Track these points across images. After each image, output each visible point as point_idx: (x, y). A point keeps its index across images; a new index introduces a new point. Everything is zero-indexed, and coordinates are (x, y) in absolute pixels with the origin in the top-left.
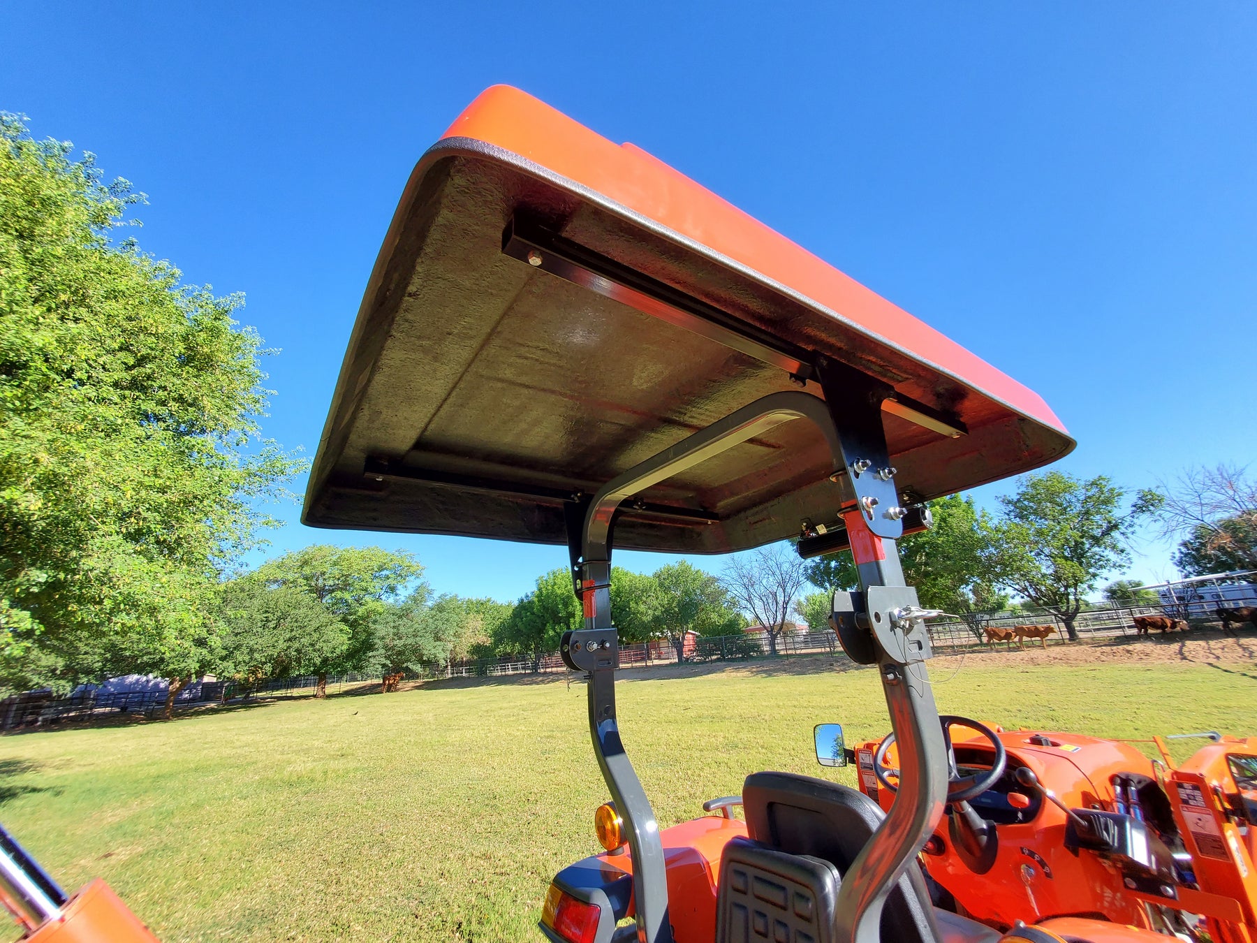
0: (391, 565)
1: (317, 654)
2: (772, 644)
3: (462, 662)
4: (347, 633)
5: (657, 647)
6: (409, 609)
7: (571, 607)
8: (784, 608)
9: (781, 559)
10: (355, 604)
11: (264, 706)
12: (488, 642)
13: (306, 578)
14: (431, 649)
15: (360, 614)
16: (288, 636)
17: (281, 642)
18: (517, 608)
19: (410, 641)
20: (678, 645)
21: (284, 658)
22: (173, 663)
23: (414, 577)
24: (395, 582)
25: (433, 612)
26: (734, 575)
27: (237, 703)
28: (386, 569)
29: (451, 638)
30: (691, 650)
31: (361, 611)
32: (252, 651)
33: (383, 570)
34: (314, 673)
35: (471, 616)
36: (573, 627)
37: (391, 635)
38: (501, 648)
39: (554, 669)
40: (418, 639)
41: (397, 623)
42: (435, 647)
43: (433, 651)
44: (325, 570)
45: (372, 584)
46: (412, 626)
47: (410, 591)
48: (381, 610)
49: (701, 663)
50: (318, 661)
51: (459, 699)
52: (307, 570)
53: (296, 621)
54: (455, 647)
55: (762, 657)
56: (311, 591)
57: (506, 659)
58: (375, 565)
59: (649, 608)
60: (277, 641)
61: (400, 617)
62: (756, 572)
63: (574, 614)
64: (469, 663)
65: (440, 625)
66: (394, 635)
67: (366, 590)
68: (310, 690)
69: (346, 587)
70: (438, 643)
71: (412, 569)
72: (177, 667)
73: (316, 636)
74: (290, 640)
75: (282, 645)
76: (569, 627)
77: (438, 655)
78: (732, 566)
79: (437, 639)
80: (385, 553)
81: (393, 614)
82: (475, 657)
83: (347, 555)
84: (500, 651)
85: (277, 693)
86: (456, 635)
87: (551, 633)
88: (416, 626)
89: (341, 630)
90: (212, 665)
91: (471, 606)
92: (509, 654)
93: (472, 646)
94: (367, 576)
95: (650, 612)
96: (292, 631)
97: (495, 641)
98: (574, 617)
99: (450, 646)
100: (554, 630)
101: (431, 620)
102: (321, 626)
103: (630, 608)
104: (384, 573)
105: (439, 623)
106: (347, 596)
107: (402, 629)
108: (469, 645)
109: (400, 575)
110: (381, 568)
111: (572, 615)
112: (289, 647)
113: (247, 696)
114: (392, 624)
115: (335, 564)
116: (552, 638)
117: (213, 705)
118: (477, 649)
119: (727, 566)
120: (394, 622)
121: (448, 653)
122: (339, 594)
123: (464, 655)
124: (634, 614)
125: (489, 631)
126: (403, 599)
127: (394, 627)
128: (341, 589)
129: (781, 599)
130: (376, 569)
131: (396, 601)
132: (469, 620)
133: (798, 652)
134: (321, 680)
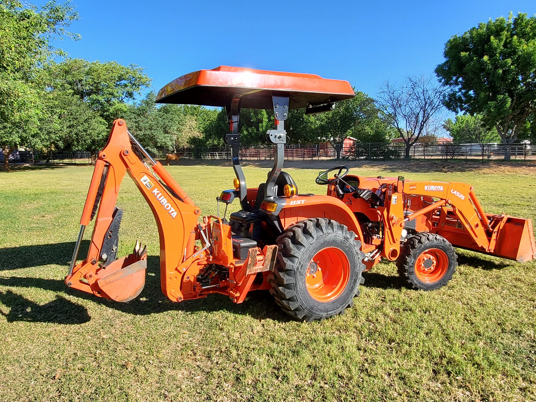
0: (127, 76)
1: (88, 137)
2: (407, 151)
3: (184, 149)
4: (104, 124)
5: (324, 147)
6: (144, 110)
7: (260, 115)
8: (421, 125)
9: (427, 87)
10: (106, 104)
11: (59, 168)
12: (201, 136)
13: (70, 84)
14: (162, 138)
15: (111, 111)
16: (68, 124)
17: (65, 128)
18: (220, 113)
19: (148, 132)
20: (339, 147)
21: (69, 138)
22: (4, 137)
23: (145, 86)
24: (131, 90)
25: (161, 113)
26: (387, 97)
27: (42, 165)
28: (123, 79)
29: (175, 132)
30: (347, 151)
31: (112, 109)
32: (49, 133)
33: (121, 80)
34: (87, 149)
35: (188, 117)
36: (261, 130)
37: (134, 128)
38: (210, 141)
39: (248, 158)
40: (153, 131)
41: (137, 120)
42: (165, 138)
43: (164, 140)
44: (82, 78)
45: (116, 90)
46: (147, 122)
47: (144, 97)
48: (125, 110)
49: (353, 160)
50: (89, 141)
51: (184, 171)
52: (70, 78)
53: (71, 115)
54: (178, 139)
55: (398, 159)
56: (74, 93)
57: (214, 149)
58: (116, 75)
59: (318, 119)
60: (63, 127)
61: (139, 115)
62: (405, 97)
63: (262, 120)
64: (189, 149)
65: (167, 123)
66: (136, 127)
67: (112, 94)
68: (86, 161)
69: (97, 91)
70: (167, 135)
71: (143, 80)
72: (8, 140)
73: (86, 125)
74: (69, 127)
75: (66, 130)
76: (258, 130)
77: (167, 143)
78: (386, 90)
79: (166, 132)
80: (122, 66)
81: (134, 113)
82: (193, 146)
83: (95, 68)
84: (210, 143)
85: (66, 161)
86: (179, 130)
87: (245, 133)
88: (150, 122)
89: (101, 122)
90: (28, 139)
91: (187, 110)
92: (216, 146)
93: (190, 138)
94: (112, 84)
95: (317, 122)
96: (70, 121)
97: (206, 136)
98: (262, 123)
99: (175, 137)
100: (248, 131)
101: (160, 119)
102: (88, 119)
103: (303, 119)
104: (123, 82)
105: (166, 121)
106: (101, 98)
107: (141, 124)
108: (188, 137)
109: (134, 84)
110: (120, 78)
111: (262, 122)
112: (71, 132)
113: (48, 161)
114: (134, 120)
115: (87, 74)
116: (245, 136)
117: (28, 165)
118: (193, 140)
119: (381, 90)
120: (135, 118)
121: (174, 142)
122: (94, 96)
123: (185, 144)
124: (306, 123)
125: (201, 128)
126: (139, 102)
127: (136, 122)
128: (95, 93)
129: (421, 118)
130: (117, 79)
131: (134, 104)
132: (187, 120)
133: (426, 157)
134: (92, 154)
